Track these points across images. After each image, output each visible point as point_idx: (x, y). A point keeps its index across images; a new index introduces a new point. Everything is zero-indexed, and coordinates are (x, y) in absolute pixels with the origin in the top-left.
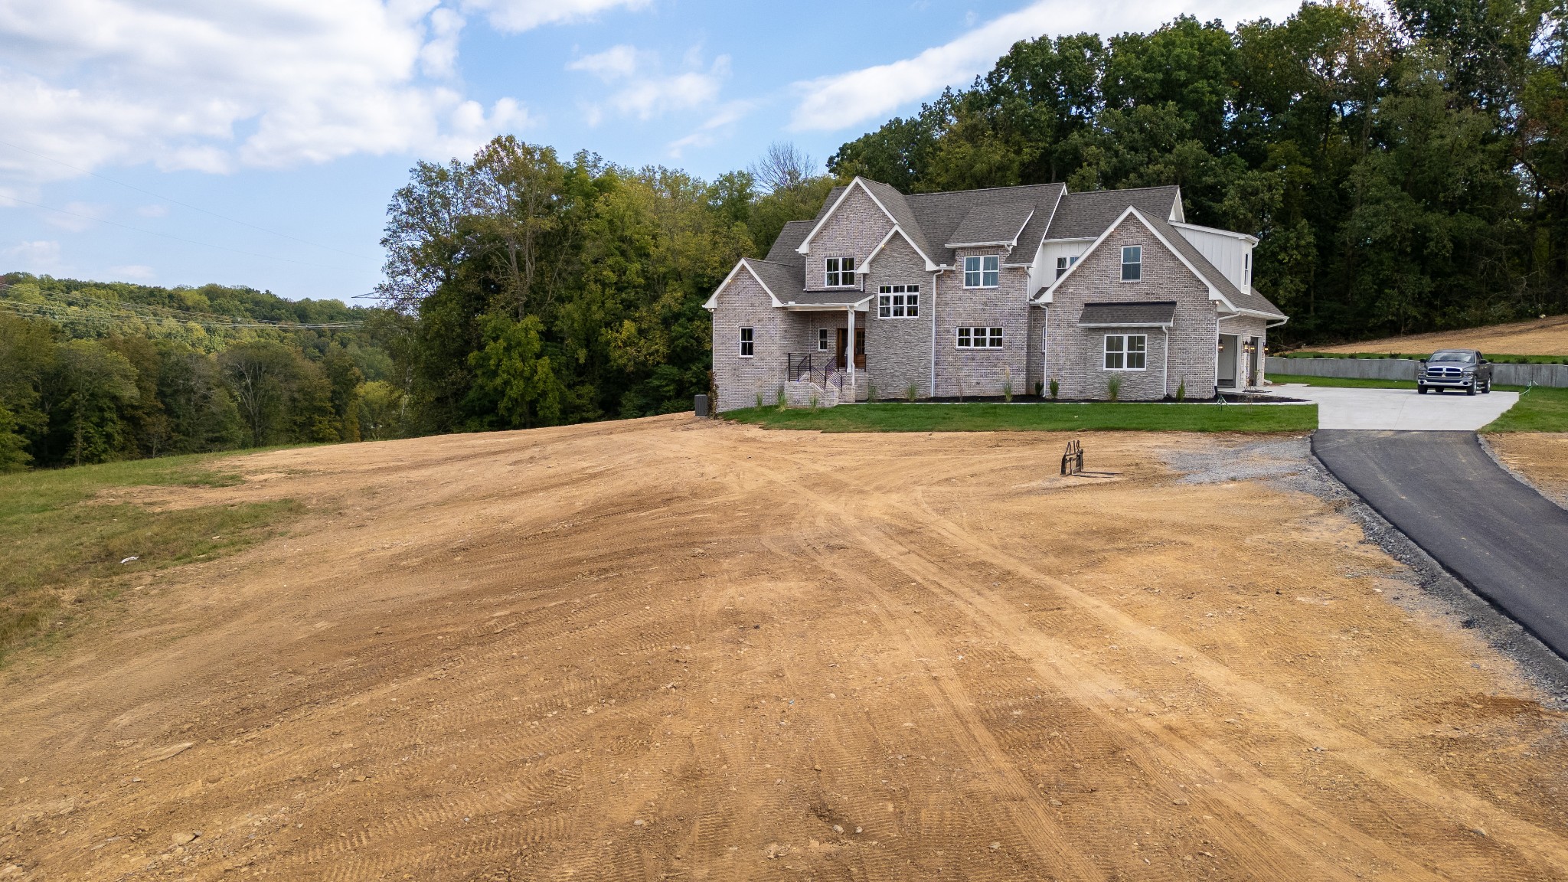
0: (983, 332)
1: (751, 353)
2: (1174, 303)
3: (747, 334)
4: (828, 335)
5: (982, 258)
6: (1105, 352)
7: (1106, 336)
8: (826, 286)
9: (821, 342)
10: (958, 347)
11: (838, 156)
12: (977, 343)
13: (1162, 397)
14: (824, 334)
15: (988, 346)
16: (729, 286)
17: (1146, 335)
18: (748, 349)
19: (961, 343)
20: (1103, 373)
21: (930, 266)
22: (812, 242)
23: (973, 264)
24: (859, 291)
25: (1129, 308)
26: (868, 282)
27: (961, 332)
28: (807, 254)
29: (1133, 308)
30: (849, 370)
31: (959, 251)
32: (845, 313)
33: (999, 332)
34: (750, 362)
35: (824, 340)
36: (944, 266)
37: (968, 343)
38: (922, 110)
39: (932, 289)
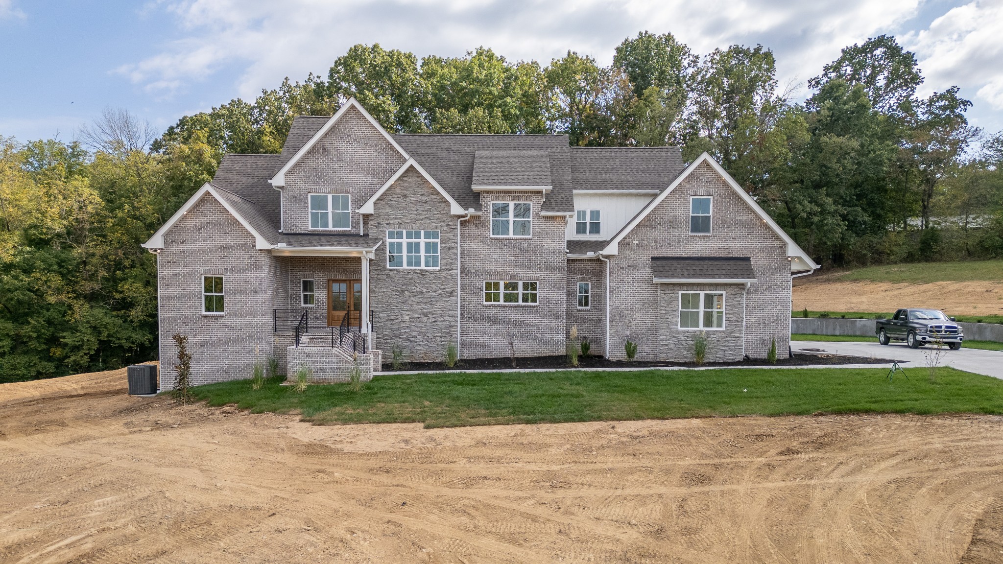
0: (515, 286)
1: (220, 308)
2: (747, 259)
3: (214, 284)
4: (315, 287)
5: (512, 205)
6: (680, 309)
7: (681, 292)
8: (310, 228)
9: (305, 296)
10: (485, 303)
12: (507, 298)
13: (741, 358)
14: (308, 286)
15: (520, 303)
17: (724, 293)
18: (214, 303)
19: (489, 298)
20: (679, 332)
21: (456, 209)
22: (290, 173)
23: (500, 211)
24: (358, 235)
25: (702, 263)
26: (372, 225)
27: (489, 286)
28: (282, 188)
29: (706, 262)
30: (364, 330)
31: (485, 195)
32: (358, 260)
33: (533, 286)
34: (221, 321)
35: (308, 293)
36: (471, 211)
37: (496, 298)
39: (455, 235)
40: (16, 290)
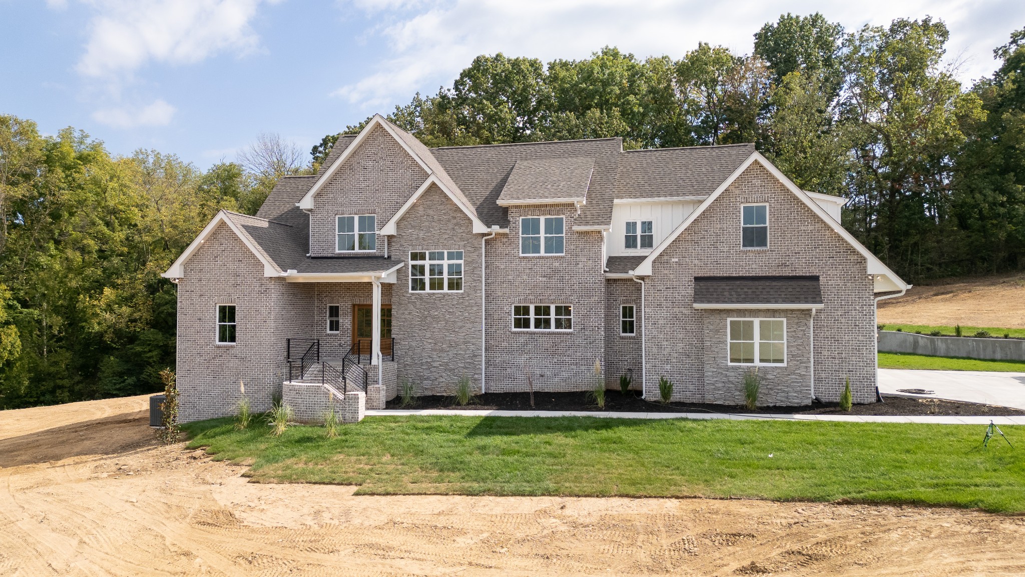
0: (547, 310)
1: (233, 339)
2: (816, 278)
3: (228, 313)
4: (340, 312)
5: (542, 219)
6: (729, 340)
7: (729, 320)
8: (337, 251)
9: (331, 322)
10: (514, 330)
11: (321, 145)
12: (538, 324)
13: (808, 402)
14: (334, 311)
15: (553, 329)
16: (201, 247)
17: (785, 320)
18: (228, 334)
19: (518, 324)
20: (728, 369)
21: (479, 227)
22: (318, 195)
23: (531, 227)
24: (382, 257)
25: (757, 283)
26: (395, 246)
27: (518, 310)
28: (310, 210)
29: (762, 283)
30: (374, 361)
31: (514, 210)
32: (370, 285)
33: (567, 311)
34: (232, 351)
35: (334, 319)
36: (496, 229)
37: (526, 324)
38: (395, 111)
39: (480, 256)
40: (167, 303)
